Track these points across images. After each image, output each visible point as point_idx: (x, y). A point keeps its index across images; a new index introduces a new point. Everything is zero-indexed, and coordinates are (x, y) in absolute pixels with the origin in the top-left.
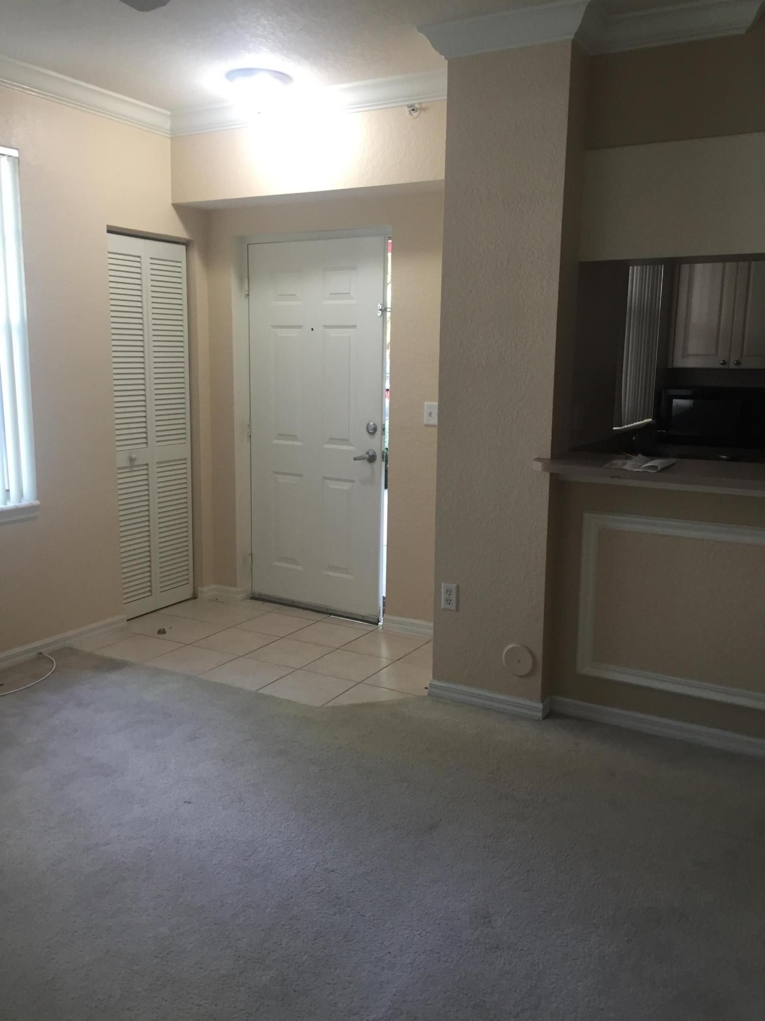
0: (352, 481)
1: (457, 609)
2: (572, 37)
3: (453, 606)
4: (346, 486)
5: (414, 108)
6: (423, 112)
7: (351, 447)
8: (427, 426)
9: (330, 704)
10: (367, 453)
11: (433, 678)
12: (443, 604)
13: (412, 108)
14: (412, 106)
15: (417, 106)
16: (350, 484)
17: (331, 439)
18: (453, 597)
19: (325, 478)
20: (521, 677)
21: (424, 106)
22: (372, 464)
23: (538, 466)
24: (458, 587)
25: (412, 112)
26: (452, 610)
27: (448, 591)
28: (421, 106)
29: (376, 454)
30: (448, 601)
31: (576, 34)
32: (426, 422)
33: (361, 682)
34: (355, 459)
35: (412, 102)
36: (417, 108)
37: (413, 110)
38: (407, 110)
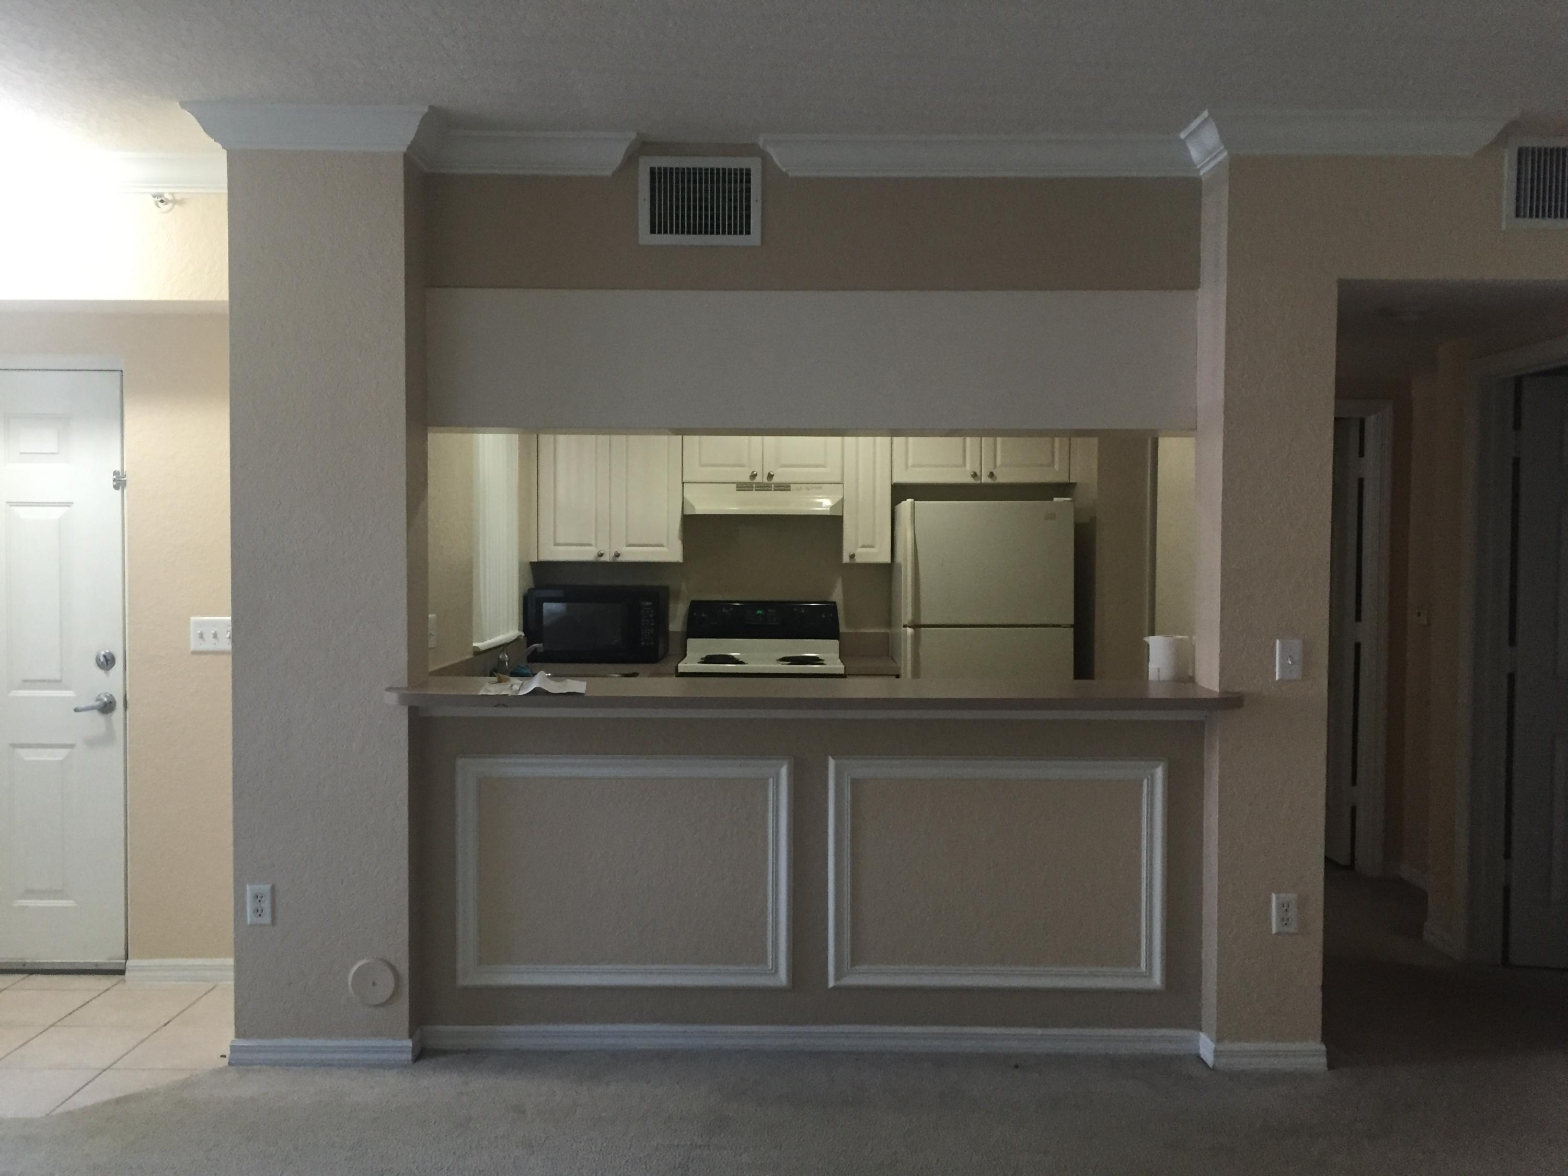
0: (71, 746)
1: (273, 923)
2: (404, 149)
3: (266, 919)
4: (59, 755)
5: (163, 198)
6: (176, 206)
7: (68, 692)
8: (195, 653)
9: (59, 1110)
10: (98, 700)
11: (236, 1037)
12: (250, 918)
13: (160, 199)
14: (161, 197)
15: (167, 196)
16: (64, 752)
17: (25, 681)
18: (266, 905)
19: (14, 746)
20: (376, 1006)
21: (178, 197)
22: (109, 715)
23: (392, 698)
24: (273, 890)
25: (160, 204)
26: (264, 925)
27: (257, 897)
28: (173, 197)
29: (114, 699)
30: (258, 912)
31: (409, 148)
32: (193, 647)
33: (109, 1067)
34: (76, 710)
35: (160, 191)
36: (167, 199)
37: (162, 201)
38: (152, 200)
